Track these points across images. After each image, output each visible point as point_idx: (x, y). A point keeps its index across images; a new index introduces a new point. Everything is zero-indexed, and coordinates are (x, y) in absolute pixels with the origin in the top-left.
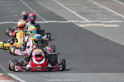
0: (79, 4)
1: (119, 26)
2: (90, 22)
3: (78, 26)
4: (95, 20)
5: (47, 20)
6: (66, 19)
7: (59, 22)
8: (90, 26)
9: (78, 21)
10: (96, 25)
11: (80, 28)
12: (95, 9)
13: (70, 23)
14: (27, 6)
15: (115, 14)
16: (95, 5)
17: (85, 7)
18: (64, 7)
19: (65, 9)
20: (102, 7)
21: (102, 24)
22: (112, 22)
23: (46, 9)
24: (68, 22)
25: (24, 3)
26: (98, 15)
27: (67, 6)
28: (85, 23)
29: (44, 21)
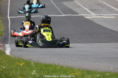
0: (93, 4)
1: (115, 17)
2: (95, 15)
3: (85, 18)
4: (99, 14)
5: (64, 14)
6: (79, 13)
7: (73, 15)
8: (94, 18)
9: (86, 15)
10: (98, 17)
11: (87, 19)
12: (103, 7)
13: (81, 16)
14: (55, 5)
15: (115, 10)
16: (105, 5)
17: (96, 6)
18: (81, 6)
20: (109, 5)
21: (103, 17)
22: (111, 15)
23: (67, 7)
24: (80, 15)
25: (54, 4)
26: (104, 11)
27: (83, 5)
28: (92, 16)
29: (62, 15)
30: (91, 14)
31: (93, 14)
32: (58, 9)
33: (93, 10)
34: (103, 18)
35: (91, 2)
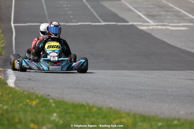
0: (152, 6)
1: (187, 29)
2: (155, 24)
3: (138, 29)
5: (104, 21)
6: (128, 20)
7: (119, 24)
8: (153, 29)
9: (141, 23)
10: (160, 27)
11: (141, 30)
12: (168, 11)
13: (132, 25)
14: (89, 7)
17: (157, 9)
18: (132, 8)
19: (132, 11)
20: (177, 9)
21: (167, 27)
22: (181, 24)
23: (110, 11)
24: (130, 24)
25: (87, 4)
27: (135, 8)
28: (149, 25)
29: (101, 22)
30: (149, 22)
31: (152, 23)
32: (95, 13)
33: (152, 16)
34: (168, 29)
35: (149, 3)
